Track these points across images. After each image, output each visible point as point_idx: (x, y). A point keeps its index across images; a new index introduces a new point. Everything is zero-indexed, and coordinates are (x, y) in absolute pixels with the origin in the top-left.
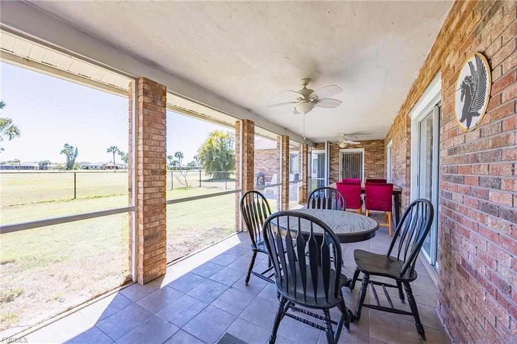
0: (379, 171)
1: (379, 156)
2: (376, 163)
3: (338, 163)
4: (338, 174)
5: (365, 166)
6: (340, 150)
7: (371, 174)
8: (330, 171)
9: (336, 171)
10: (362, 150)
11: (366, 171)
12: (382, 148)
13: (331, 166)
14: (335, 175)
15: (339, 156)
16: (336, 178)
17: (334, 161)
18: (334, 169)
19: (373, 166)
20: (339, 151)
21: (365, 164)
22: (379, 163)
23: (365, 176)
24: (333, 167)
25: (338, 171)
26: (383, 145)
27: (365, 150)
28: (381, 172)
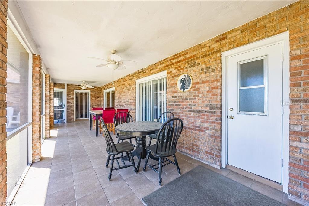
0: (98, 104)
1: (98, 95)
2: (97, 99)
3: (73, 99)
4: (73, 106)
5: (91, 101)
6: (75, 90)
7: (94, 106)
8: (67, 104)
9: (72, 104)
10: (89, 91)
11: (92, 104)
12: (100, 91)
13: (68, 101)
14: (71, 107)
15: (73, 94)
16: (71, 109)
17: (70, 97)
18: (70, 103)
19: (95, 101)
20: (73, 91)
21: (91, 99)
22: (98, 99)
23: (91, 107)
24: (69, 101)
25: (73, 104)
26: (100, 90)
27: (91, 92)
28: (99, 104)
